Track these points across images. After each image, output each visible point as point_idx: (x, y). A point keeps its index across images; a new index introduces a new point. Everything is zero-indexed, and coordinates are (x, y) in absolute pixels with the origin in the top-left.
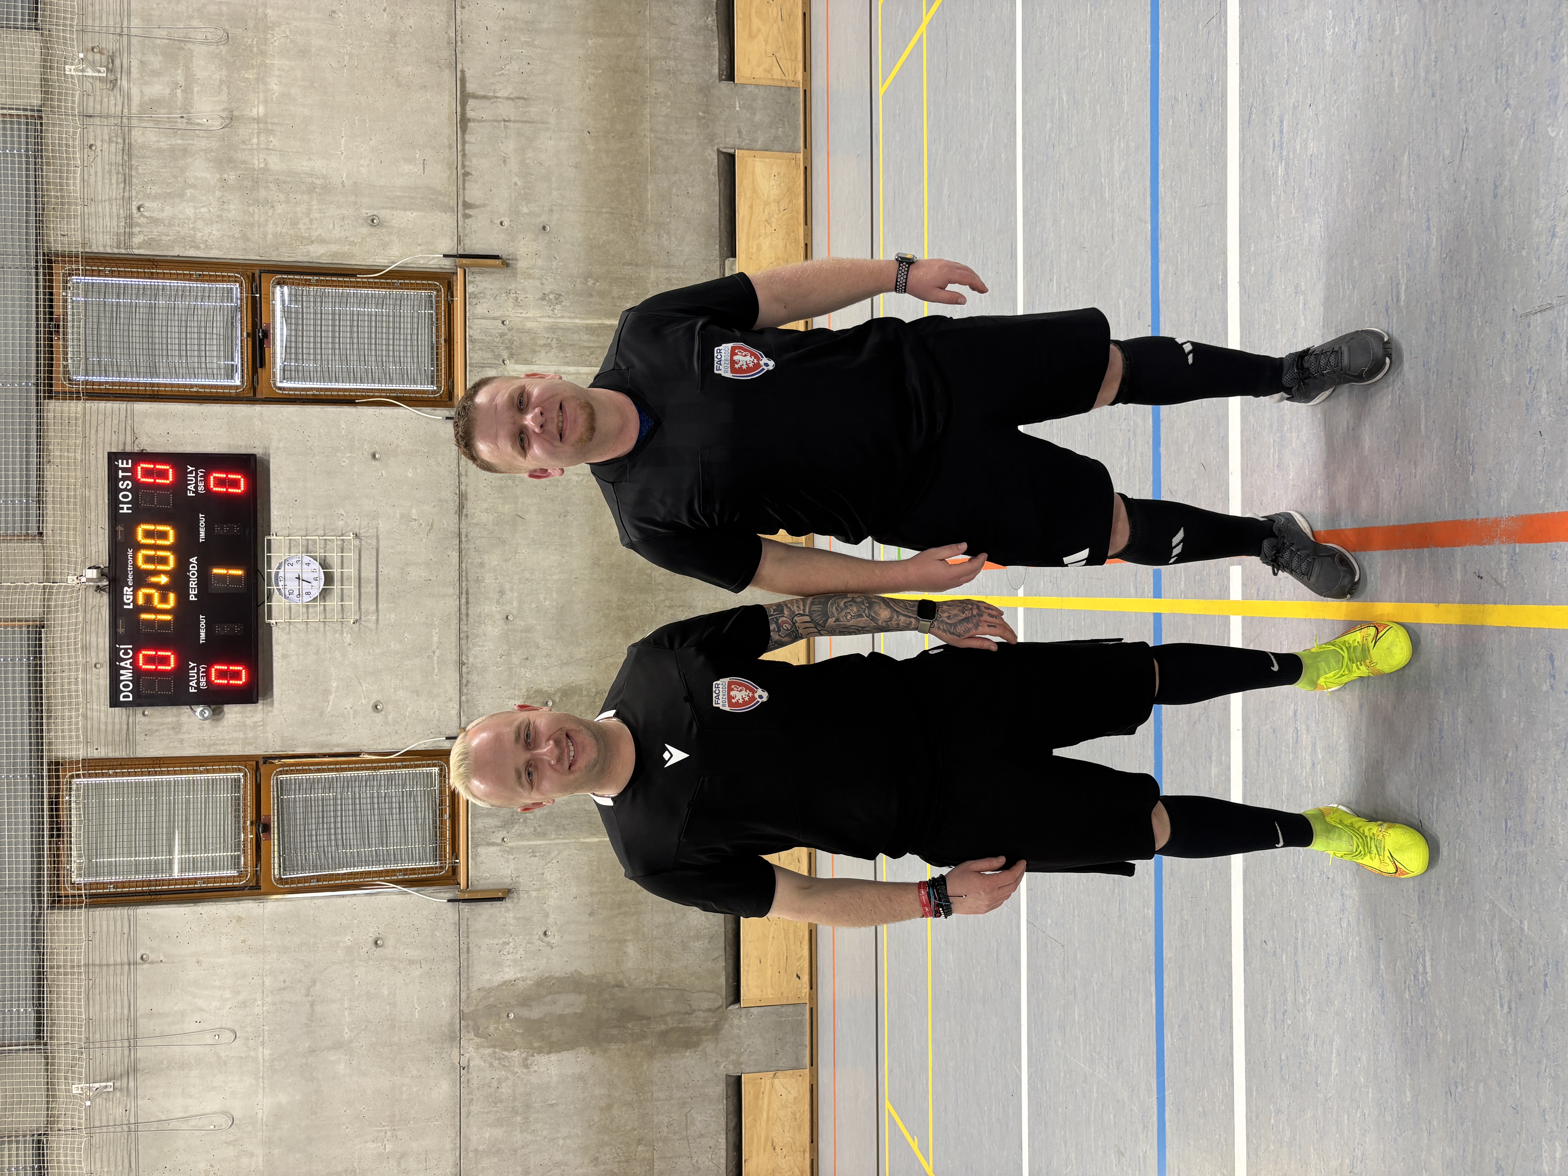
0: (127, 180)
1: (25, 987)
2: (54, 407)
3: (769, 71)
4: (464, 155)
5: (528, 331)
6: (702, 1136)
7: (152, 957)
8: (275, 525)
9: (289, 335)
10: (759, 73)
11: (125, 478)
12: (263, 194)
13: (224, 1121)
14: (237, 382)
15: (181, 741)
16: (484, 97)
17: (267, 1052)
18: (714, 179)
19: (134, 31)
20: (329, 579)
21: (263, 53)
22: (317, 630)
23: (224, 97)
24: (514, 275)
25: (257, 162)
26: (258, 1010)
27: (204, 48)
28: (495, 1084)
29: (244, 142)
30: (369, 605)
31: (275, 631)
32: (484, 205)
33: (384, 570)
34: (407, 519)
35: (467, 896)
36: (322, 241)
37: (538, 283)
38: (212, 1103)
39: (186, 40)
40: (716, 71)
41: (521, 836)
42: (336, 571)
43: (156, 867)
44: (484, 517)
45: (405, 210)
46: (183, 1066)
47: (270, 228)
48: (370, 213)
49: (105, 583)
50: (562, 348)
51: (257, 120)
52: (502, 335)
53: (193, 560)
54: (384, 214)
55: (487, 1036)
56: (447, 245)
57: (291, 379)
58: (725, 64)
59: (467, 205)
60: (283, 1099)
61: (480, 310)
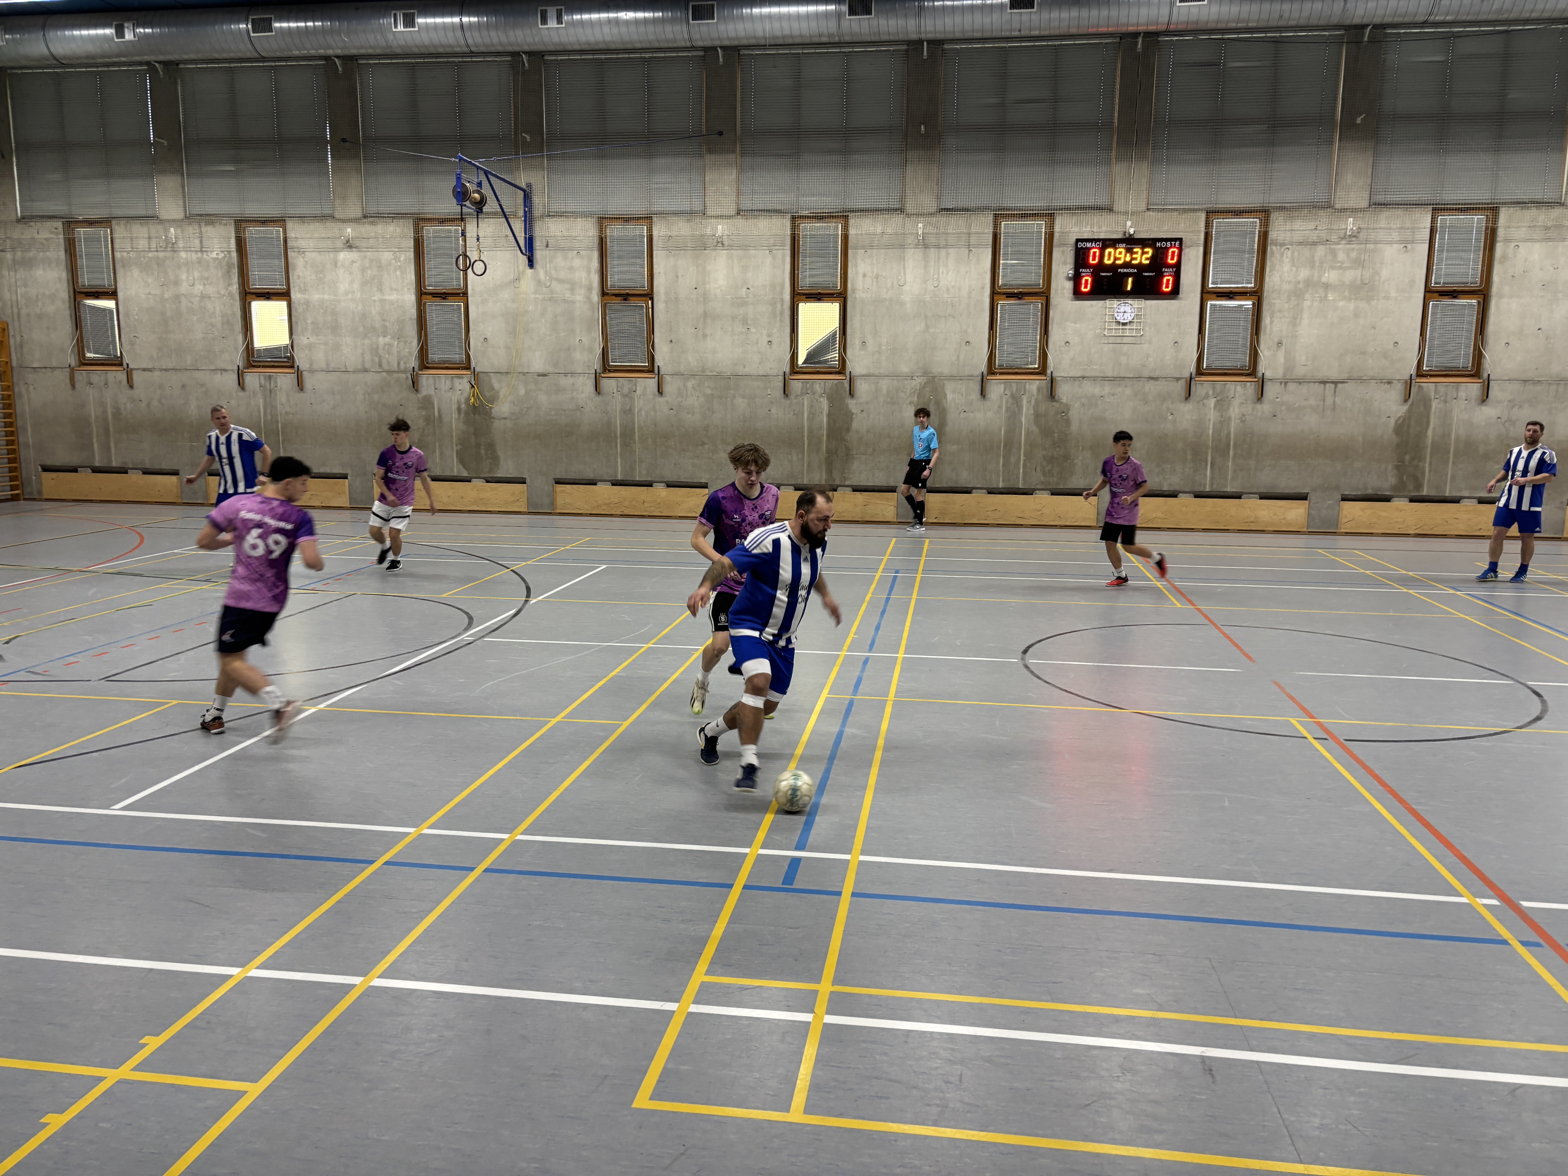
0: (1300, 244)
1: (961, 204)
2: (1203, 216)
3: (1346, 517)
4: (1309, 382)
5: (1228, 408)
6: (873, 475)
7: (971, 255)
8: (1148, 302)
9: (1230, 307)
10: (1345, 512)
11: (1171, 244)
12: (1293, 298)
13: (901, 283)
14: (1210, 286)
15: (1059, 265)
16: (1335, 392)
17: (928, 299)
18: (1295, 491)
19: (1368, 245)
20: (1124, 324)
21: (1356, 299)
22: (1102, 319)
23: (1338, 283)
24: (1255, 403)
25: (1307, 296)
26: (945, 295)
27: (1360, 274)
28: (905, 390)
29: (1316, 291)
30: (1111, 340)
31: (1103, 302)
32: (1286, 390)
33: (1126, 346)
34: (1148, 356)
35: (984, 379)
36: (1272, 322)
37: (1250, 413)
38: (909, 278)
39: (1363, 267)
40: (1346, 493)
41: (1007, 402)
42: (1128, 327)
43: (1005, 254)
44: (1147, 389)
45: (1285, 357)
46: (926, 267)
47: (1277, 301)
48: (1284, 342)
49: (1127, 236)
50: (1221, 422)
51: (1326, 296)
52: (1227, 397)
53: (1136, 271)
54: (1283, 348)
55: (924, 387)
56: (1269, 374)
57: (1211, 308)
58: (1350, 497)
59: (1286, 383)
60: (908, 305)
61: (1239, 388)
